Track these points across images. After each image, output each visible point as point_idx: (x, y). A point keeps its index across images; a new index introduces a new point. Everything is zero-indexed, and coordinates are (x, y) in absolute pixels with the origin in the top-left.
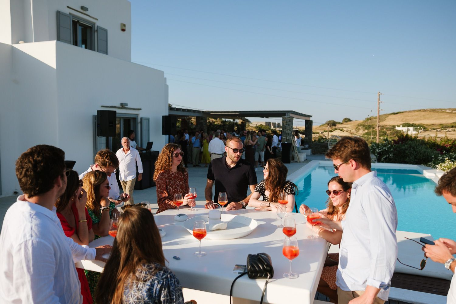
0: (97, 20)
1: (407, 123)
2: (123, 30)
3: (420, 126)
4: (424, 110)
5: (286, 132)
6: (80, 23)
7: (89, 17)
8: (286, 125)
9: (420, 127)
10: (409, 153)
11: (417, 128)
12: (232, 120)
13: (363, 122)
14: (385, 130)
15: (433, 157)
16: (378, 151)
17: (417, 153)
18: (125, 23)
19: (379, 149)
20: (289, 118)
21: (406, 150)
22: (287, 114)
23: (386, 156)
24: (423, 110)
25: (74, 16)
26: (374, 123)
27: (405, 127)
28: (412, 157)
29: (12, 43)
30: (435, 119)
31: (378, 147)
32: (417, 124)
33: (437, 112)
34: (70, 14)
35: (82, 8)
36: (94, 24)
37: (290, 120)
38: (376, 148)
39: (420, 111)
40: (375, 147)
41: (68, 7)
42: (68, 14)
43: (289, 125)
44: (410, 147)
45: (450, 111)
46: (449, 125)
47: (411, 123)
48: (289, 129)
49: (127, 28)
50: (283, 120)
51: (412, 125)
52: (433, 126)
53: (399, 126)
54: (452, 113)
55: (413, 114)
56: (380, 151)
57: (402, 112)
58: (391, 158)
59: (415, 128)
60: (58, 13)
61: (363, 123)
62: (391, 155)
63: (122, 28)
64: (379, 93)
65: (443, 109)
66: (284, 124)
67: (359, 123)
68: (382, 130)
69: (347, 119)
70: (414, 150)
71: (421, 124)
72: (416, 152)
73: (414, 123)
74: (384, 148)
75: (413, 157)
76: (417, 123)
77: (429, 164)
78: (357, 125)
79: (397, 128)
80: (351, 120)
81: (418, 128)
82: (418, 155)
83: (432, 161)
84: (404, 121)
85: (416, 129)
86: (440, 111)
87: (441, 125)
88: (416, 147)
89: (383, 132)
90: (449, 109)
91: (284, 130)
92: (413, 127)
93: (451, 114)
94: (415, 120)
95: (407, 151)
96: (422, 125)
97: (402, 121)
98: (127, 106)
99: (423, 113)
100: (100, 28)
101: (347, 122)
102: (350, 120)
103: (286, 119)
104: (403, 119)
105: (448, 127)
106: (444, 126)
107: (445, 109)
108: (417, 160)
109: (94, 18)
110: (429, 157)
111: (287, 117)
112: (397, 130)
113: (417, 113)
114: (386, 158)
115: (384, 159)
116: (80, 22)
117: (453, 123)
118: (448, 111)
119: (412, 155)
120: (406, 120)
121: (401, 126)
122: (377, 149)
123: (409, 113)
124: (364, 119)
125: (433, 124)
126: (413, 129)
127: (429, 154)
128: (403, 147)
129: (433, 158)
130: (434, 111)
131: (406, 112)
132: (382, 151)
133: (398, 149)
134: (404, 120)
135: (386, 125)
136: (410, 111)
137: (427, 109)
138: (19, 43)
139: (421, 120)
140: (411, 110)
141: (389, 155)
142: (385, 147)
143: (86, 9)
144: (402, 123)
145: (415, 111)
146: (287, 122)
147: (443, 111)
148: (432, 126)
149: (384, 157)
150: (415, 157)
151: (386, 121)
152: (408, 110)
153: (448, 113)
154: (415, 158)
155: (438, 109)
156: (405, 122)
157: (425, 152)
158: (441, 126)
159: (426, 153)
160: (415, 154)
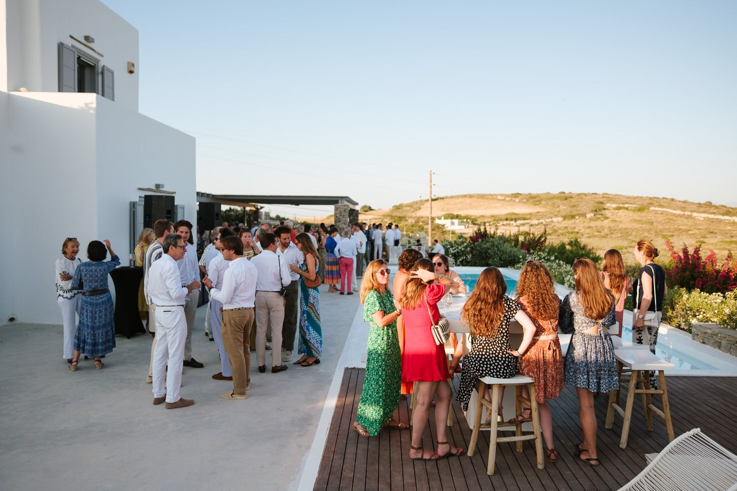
0: (102, 56)
1: (451, 214)
2: (131, 72)
3: (467, 217)
4: (470, 195)
5: (340, 226)
6: (82, 60)
7: (93, 52)
8: (339, 217)
9: (467, 220)
10: (493, 254)
11: (463, 220)
12: (239, 208)
13: (389, 212)
14: (421, 223)
15: (521, 257)
16: (452, 251)
17: (502, 253)
18: (133, 62)
19: (454, 248)
20: (344, 207)
21: (489, 249)
22: (340, 201)
23: (462, 258)
24: (468, 195)
25: (79, 50)
26: (405, 214)
27: (447, 219)
28: (496, 258)
29: (8, 90)
30: (485, 209)
31: (452, 247)
32: (462, 215)
33: (487, 199)
34: (72, 46)
35: (87, 38)
36: (98, 61)
37: (345, 209)
38: (449, 248)
39: (465, 196)
40: (449, 246)
41: (71, 37)
42: (71, 46)
43: (344, 216)
44: (493, 246)
45: (503, 198)
46: (503, 217)
47: (455, 213)
48: (344, 222)
49: (135, 70)
50: (336, 209)
51: (457, 217)
52: (483, 218)
53: (439, 218)
54: (504, 200)
55: (457, 201)
56: (455, 251)
57: (443, 199)
58: (468, 260)
59: (460, 220)
60: (61, 46)
61: (390, 214)
62: (469, 257)
63: (130, 70)
64: (431, 171)
65: (493, 195)
66: (337, 215)
67: (384, 213)
68: (418, 224)
69: (367, 206)
70: (498, 249)
71: (468, 215)
72: (500, 252)
73: (459, 213)
74: (460, 248)
75: (498, 258)
76: (463, 213)
77: (518, 266)
78: (382, 216)
79: (437, 221)
80: (373, 208)
81: (465, 220)
82: (504, 256)
83: (520, 263)
84: (445, 211)
85: (462, 222)
86: (490, 197)
87: (492, 216)
88: (500, 246)
89: (419, 227)
90: (502, 195)
91: (338, 224)
92: (458, 219)
93: (503, 202)
94: (460, 209)
95: (489, 251)
96: (469, 217)
97: (443, 210)
98: (163, 187)
99: (468, 200)
100: (106, 69)
101: (367, 211)
102: (370, 209)
103: (339, 208)
104: (444, 208)
105: (501, 220)
106: (497, 219)
107: (496, 195)
108: (503, 262)
109: (99, 54)
110: (516, 258)
111: (342, 206)
112: (438, 224)
113: (461, 200)
114: (463, 260)
115: (460, 261)
116: (81, 58)
117: (507, 214)
118: (499, 198)
119: (496, 255)
120: (448, 209)
121: (443, 218)
122: (451, 249)
123: (451, 200)
124: (391, 208)
125: (483, 216)
126: (459, 222)
127: (515, 254)
128: (484, 246)
129: (521, 259)
130: (482, 196)
131: (447, 197)
132: (458, 252)
133: (478, 248)
134: (446, 209)
135: (422, 217)
136: (452, 197)
137: (474, 195)
138: (20, 91)
139: (467, 209)
140: (454, 195)
141: (466, 257)
142: (460, 246)
143: (92, 41)
144: (444, 213)
145: (458, 197)
146: (341, 213)
147: (494, 198)
148: (481, 218)
149: (460, 260)
150: (500, 258)
151: (421, 210)
152: (449, 195)
153: (500, 200)
154: (501, 260)
155: (487, 195)
156: (447, 213)
157: (511, 251)
158: (493, 218)
159: (513, 253)
160: (500, 254)
